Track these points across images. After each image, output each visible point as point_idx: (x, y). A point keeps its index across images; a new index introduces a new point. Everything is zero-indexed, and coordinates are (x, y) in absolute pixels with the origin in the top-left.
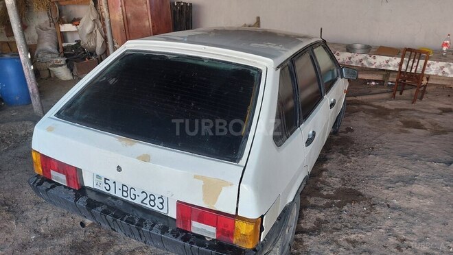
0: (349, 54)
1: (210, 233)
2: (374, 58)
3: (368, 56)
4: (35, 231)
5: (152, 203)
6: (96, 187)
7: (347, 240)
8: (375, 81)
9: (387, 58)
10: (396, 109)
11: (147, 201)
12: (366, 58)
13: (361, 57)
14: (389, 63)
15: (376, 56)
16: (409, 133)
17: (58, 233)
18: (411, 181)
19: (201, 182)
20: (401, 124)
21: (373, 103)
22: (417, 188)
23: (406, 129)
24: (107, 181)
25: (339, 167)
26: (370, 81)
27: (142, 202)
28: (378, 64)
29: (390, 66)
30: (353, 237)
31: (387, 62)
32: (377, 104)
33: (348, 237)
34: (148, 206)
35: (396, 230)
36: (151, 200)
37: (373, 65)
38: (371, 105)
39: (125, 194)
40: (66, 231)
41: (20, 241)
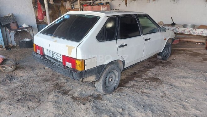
0: (184, 29)
1: (70, 66)
2: (196, 30)
3: (193, 29)
4: (36, 75)
7: (142, 92)
8: (201, 43)
9: (202, 30)
10: (204, 54)
12: (192, 30)
13: (189, 30)
14: (203, 32)
15: (197, 29)
16: (204, 62)
17: (42, 76)
18: (187, 77)
19: (67, 48)
20: (202, 59)
21: (193, 51)
22: (188, 80)
23: (203, 61)
24: (49, 52)
25: (157, 71)
26: (198, 43)
28: (197, 33)
29: (203, 34)
30: (145, 91)
31: (202, 32)
32: (195, 51)
33: (142, 91)
35: (166, 92)
37: (195, 33)
38: (192, 52)
39: (53, 56)
40: (45, 75)
41: (31, 76)
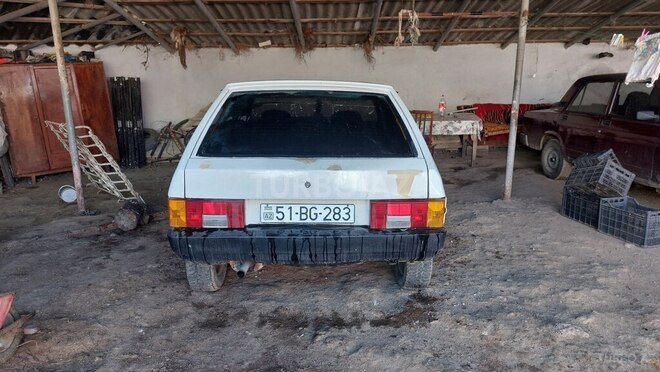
1: (405, 223)
5: (337, 217)
6: (264, 221)
11: (330, 217)
18: (473, 216)
19: (395, 176)
22: (481, 219)
24: (279, 210)
27: (325, 219)
34: (333, 221)
35: (487, 248)
36: (335, 214)
39: (304, 217)
